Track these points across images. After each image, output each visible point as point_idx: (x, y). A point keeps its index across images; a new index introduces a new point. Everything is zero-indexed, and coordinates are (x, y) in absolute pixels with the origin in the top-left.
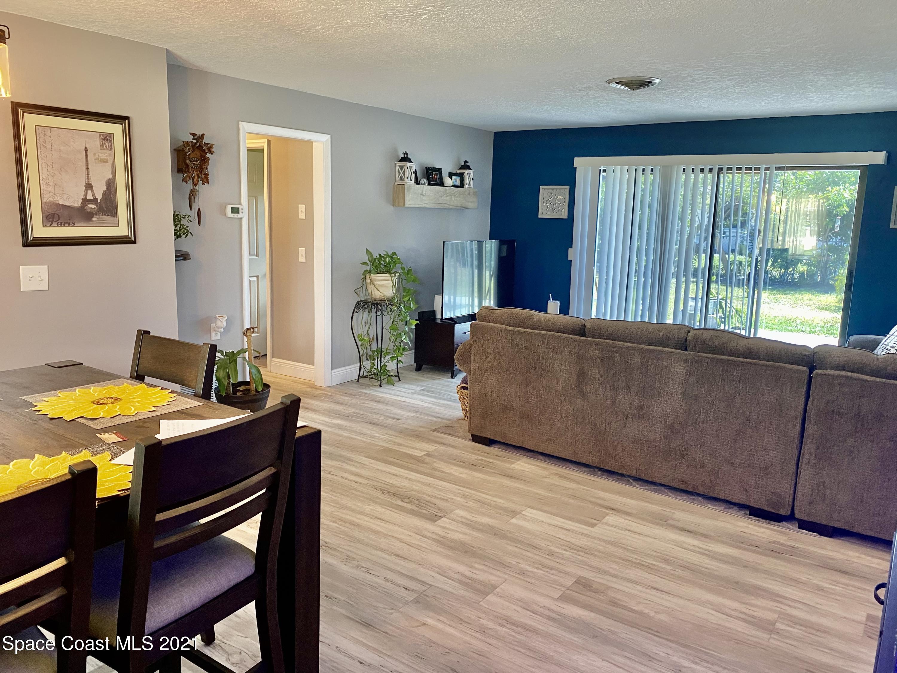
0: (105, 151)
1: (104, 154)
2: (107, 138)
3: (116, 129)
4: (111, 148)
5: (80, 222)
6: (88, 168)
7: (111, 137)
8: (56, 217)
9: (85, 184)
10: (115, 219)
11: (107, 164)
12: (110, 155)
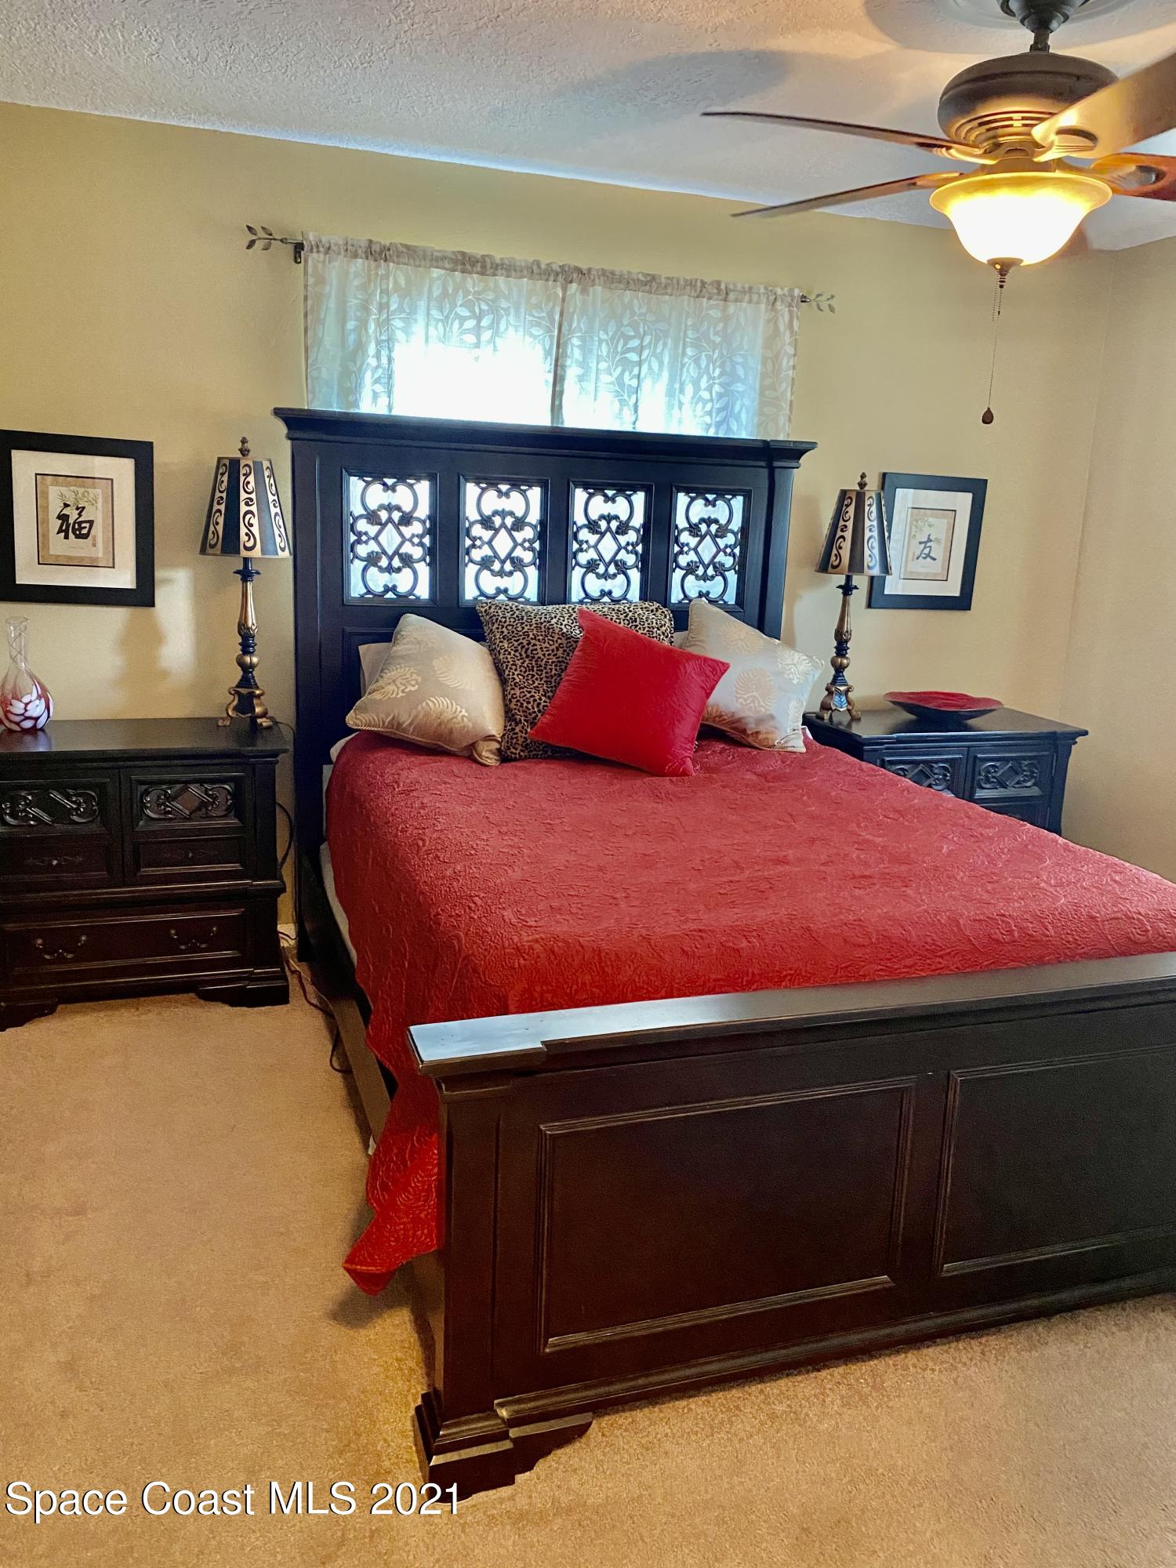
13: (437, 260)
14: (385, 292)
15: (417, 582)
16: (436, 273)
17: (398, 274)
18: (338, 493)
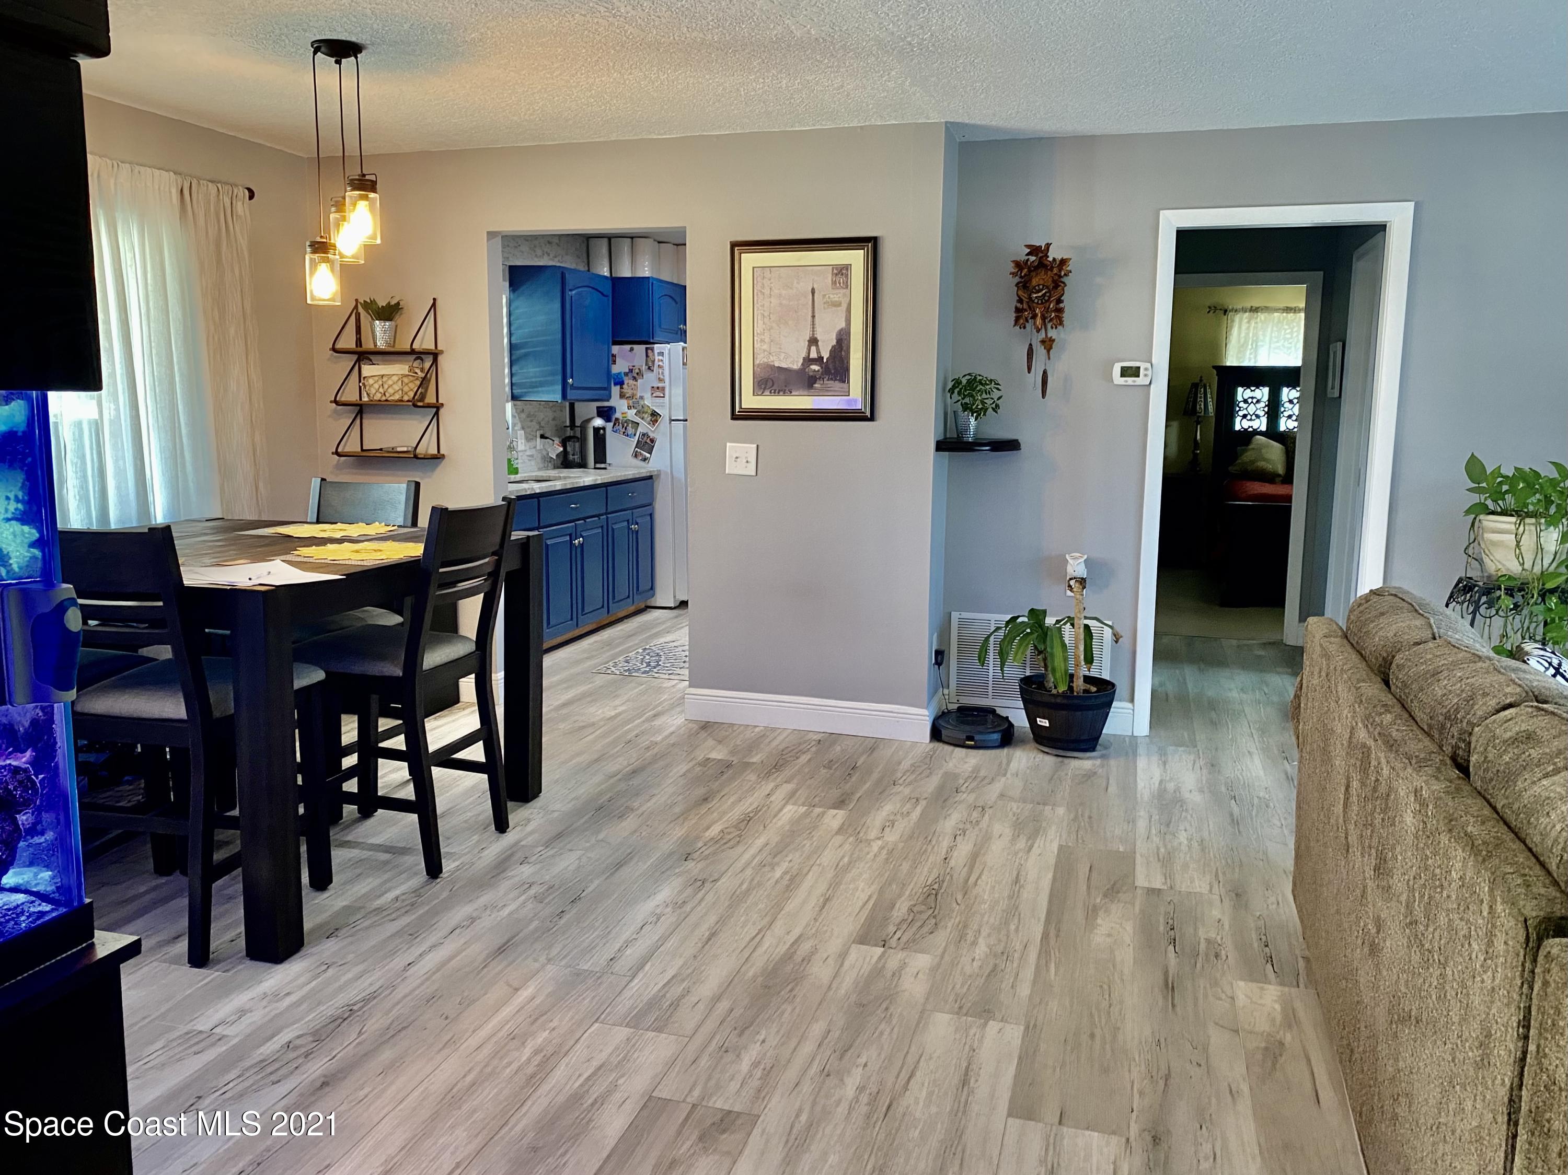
0: (838, 291)
1: (837, 296)
2: (843, 271)
3: (856, 258)
4: (847, 285)
5: (798, 389)
6: (813, 317)
7: (847, 269)
8: (770, 384)
9: (808, 338)
10: (845, 385)
11: (839, 308)
12: (844, 295)
13: (1277, 310)
14: (1256, 323)
15: (1261, 424)
16: (1276, 314)
17: (1262, 316)
18: (1233, 394)
